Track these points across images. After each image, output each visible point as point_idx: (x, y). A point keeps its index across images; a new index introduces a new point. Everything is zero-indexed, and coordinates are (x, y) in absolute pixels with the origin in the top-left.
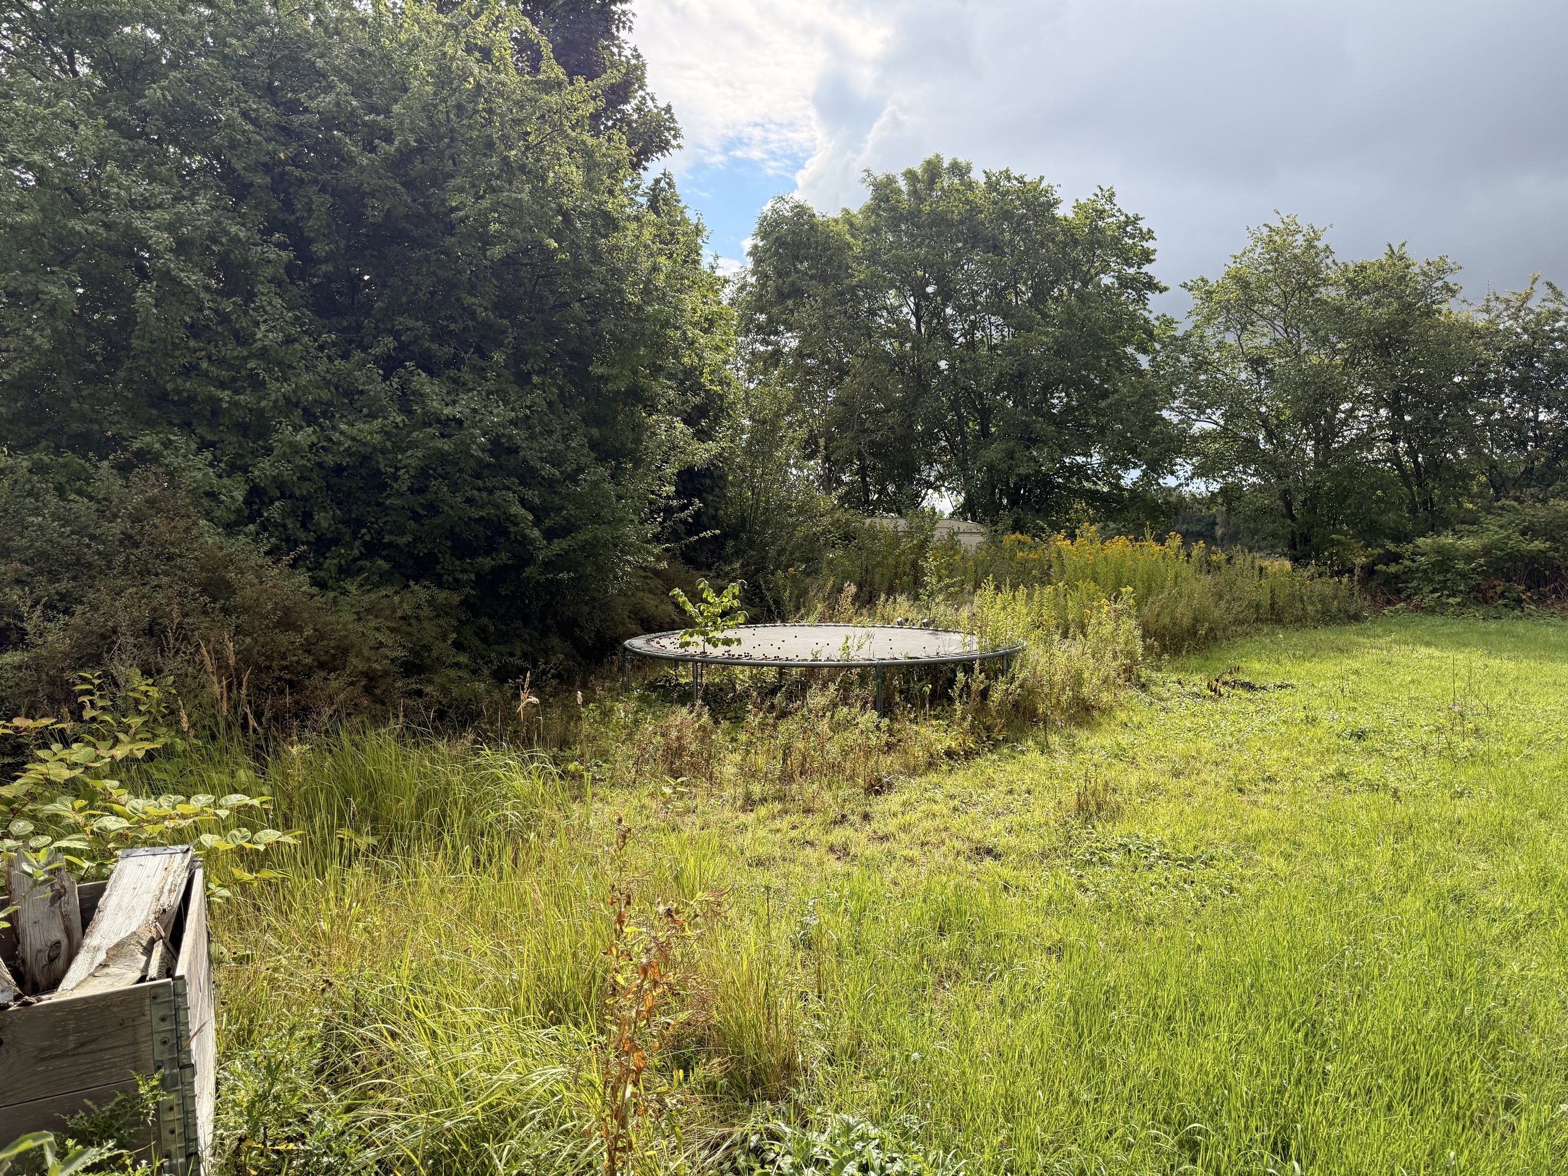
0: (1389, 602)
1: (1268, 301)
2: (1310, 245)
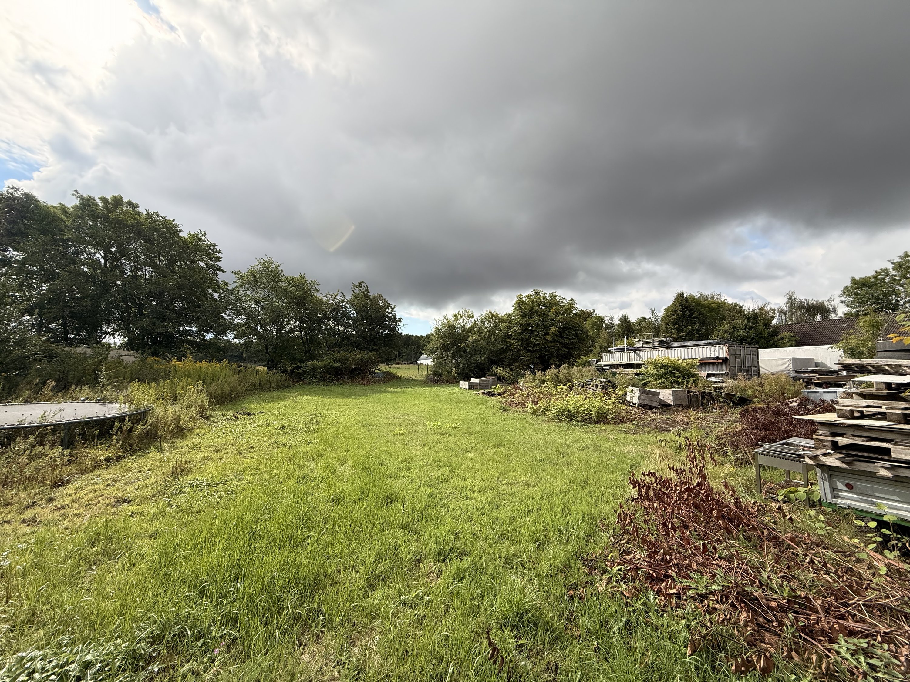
0: (298, 381)
1: (262, 283)
2: (277, 268)
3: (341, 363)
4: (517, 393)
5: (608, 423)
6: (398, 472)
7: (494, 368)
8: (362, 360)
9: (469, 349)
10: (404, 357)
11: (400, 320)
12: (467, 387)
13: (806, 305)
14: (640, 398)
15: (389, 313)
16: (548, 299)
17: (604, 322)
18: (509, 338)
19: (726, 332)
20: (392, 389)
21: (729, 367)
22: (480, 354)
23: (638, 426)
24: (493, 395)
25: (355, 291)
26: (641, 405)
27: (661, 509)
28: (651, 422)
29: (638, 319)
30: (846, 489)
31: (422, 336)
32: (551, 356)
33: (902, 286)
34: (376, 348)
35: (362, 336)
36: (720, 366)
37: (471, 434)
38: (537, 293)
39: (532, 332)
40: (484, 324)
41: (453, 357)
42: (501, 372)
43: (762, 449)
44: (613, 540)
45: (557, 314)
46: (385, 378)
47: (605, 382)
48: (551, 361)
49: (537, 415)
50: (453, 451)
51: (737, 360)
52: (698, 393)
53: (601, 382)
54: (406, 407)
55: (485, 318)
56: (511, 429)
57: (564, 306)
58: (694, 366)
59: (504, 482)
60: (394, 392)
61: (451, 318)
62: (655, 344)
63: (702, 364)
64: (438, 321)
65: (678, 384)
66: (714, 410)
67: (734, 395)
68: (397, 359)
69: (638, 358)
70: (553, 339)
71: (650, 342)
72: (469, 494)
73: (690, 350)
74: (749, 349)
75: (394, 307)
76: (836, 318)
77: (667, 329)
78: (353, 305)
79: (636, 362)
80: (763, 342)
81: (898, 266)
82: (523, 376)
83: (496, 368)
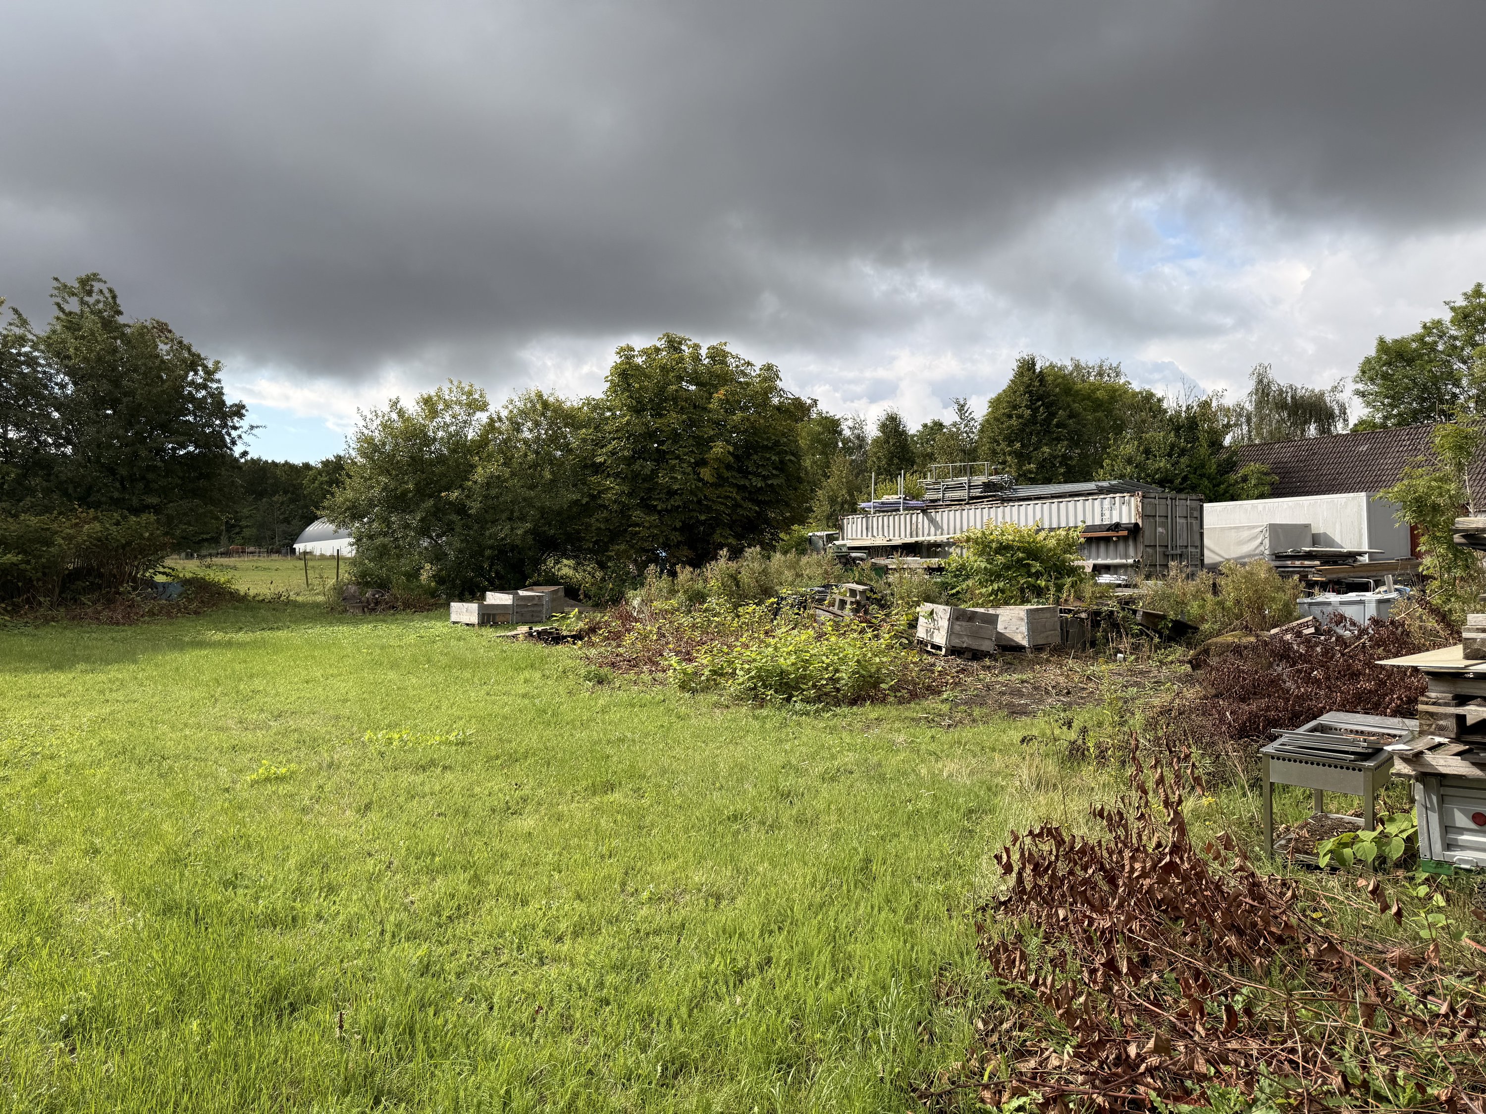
3: (24, 552)
4: (629, 631)
5: (883, 701)
6: (298, 905)
7: (550, 562)
8: (102, 543)
9: (474, 507)
10: (247, 532)
11: (239, 410)
12: (474, 619)
13: (1289, 399)
14: (951, 632)
15: (199, 387)
16: (706, 362)
17: (840, 433)
18: (596, 473)
19: (1129, 461)
20: (218, 636)
21: (1141, 548)
22: (510, 519)
23: (957, 705)
24: (557, 639)
25: (67, 308)
26: (954, 651)
27: (1076, 922)
28: (984, 693)
29: (925, 426)
30: (1473, 826)
31: (307, 466)
32: (715, 523)
33: (1465, 362)
34: (153, 500)
35: (98, 461)
36: (1121, 547)
37: (514, 759)
38: (674, 345)
39: (660, 457)
40: (518, 430)
41: (424, 531)
42: (571, 572)
43: (1276, 744)
44: (980, 1025)
45: (730, 405)
46: (190, 601)
47: (863, 592)
48: (717, 538)
49: (694, 691)
50: (466, 815)
51: (1160, 530)
52: (1083, 615)
53: (853, 592)
54: (281, 690)
55: (522, 412)
56: (629, 735)
57: (748, 384)
58: (1070, 546)
59: (645, 895)
60: (229, 644)
61: (411, 406)
62: (976, 492)
63: (1089, 540)
64: (369, 416)
65: (1039, 592)
66: (1119, 655)
67: (1163, 617)
68: (224, 539)
69: (933, 529)
70: (720, 477)
71: (960, 487)
72: (546, 945)
73: (1055, 506)
74: (1184, 503)
75: (217, 369)
76: (1345, 432)
77: (994, 453)
78: (61, 355)
79: (928, 538)
80: (1206, 487)
81: (1463, 317)
82: (638, 582)
83: (557, 562)
